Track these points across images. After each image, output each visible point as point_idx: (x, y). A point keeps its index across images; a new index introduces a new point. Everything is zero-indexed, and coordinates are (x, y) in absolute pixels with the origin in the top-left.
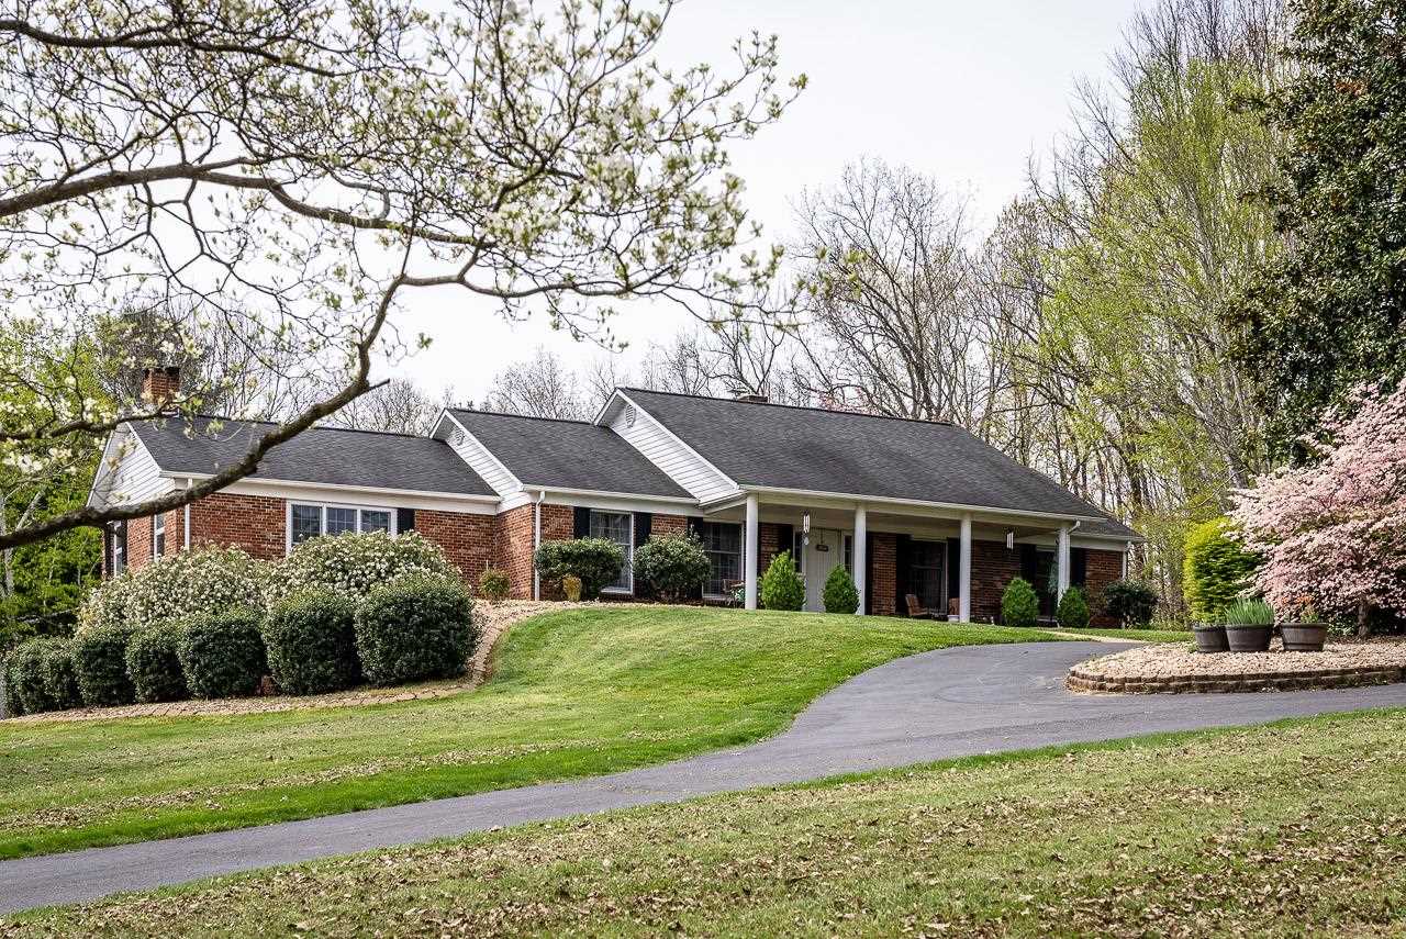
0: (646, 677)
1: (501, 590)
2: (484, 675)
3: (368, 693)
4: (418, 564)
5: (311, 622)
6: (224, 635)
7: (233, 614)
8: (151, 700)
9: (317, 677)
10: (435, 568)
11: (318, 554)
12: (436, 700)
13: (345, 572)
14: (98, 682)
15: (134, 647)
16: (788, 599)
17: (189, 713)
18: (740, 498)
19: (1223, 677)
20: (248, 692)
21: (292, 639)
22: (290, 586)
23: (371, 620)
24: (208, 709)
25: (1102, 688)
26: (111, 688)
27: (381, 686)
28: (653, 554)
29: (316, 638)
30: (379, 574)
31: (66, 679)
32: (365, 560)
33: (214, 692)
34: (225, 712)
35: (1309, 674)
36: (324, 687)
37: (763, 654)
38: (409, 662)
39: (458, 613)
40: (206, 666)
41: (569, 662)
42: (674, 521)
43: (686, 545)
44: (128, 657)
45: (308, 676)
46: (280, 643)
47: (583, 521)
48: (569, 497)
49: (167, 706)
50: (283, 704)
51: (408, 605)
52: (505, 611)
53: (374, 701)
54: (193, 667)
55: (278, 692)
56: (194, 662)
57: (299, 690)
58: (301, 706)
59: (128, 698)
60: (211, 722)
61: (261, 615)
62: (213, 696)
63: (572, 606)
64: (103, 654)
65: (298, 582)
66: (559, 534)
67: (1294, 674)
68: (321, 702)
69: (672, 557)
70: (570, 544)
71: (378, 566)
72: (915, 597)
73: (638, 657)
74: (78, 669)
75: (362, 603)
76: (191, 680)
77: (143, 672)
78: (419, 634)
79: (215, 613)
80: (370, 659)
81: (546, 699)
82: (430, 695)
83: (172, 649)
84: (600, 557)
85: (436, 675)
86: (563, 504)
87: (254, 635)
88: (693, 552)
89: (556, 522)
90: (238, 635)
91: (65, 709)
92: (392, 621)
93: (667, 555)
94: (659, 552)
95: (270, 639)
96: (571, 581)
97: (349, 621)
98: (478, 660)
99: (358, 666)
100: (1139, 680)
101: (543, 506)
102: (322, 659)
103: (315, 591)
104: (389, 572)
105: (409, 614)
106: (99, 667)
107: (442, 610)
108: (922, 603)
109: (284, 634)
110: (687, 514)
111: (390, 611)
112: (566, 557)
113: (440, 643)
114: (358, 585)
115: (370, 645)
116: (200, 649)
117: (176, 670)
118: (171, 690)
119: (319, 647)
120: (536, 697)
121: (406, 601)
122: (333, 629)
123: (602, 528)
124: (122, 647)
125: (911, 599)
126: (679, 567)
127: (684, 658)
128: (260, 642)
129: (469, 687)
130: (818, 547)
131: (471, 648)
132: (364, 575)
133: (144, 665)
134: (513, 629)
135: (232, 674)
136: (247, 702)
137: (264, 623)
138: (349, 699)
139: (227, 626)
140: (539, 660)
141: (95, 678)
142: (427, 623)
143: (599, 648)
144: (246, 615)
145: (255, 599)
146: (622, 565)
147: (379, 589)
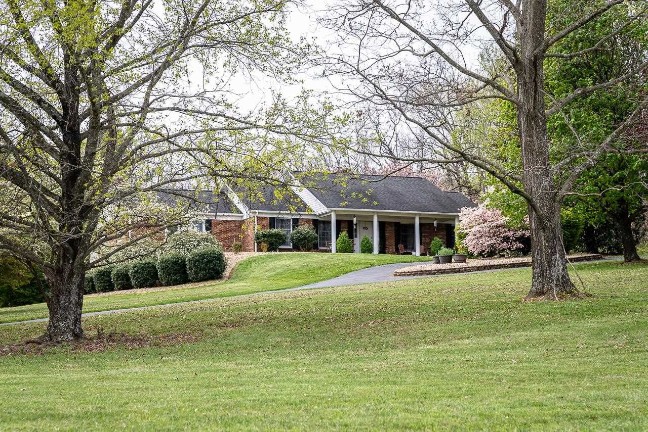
0: (279, 277)
1: (239, 249)
2: (229, 278)
3: (190, 284)
4: (208, 242)
5: (172, 262)
6: (144, 267)
7: (147, 260)
8: (119, 289)
9: (174, 280)
10: (213, 243)
11: (174, 240)
12: (211, 286)
13: (183, 245)
14: (102, 284)
15: (114, 272)
16: (346, 249)
17: (133, 293)
18: (329, 212)
19: (426, 271)
20: (151, 286)
21: (166, 268)
22: (165, 251)
23: (191, 261)
24: (139, 291)
25: (396, 275)
26: (106, 286)
27: (194, 282)
28: (296, 234)
29: (174, 267)
30: (194, 246)
31: (91, 284)
32: (190, 241)
33: (141, 286)
34: (145, 292)
35: (450, 269)
36: (176, 283)
37: (320, 268)
38: (203, 274)
39: (219, 258)
40: (138, 277)
41: (257, 272)
42: (307, 221)
43: (308, 230)
44: (112, 276)
45: (171, 280)
46: (162, 269)
47: (273, 222)
48: (267, 214)
49: (125, 291)
50: (163, 289)
51: (202, 256)
52: (239, 256)
53: (192, 287)
54: (134, 278)
55: (161, 285)
56: (134, 276)
57: (168, 284)
58: (169, 288)
59: (112, 289)
60: (140, 295)
61: (156, 260)
62: (140, 287)
63: (264, 254)
64: (103, 274)
65: (168, 249)
66: (264, 227)
67: (445, 269)
68: (175, 288)
69: (303, 235)
70: (267, 231)
71: (194, 243)
72: (403, 246)
73: (278, 271)
74: (95, 280)
75: (189, 255)
76: (133, 282)
77: (117, 280)
78: (206, 265)
79: (141, 260)
80: (191, 274)
81: (244, 284)
82: (210, 284)
83: (127, 271)
84: (277, 236)
85: (212, 278)
86: (265, 216)
87: (154, 267)
88: (311, 232)
89: (263, 223)
90: (149, 267)
91: (90, 294)
92: (198, 261)
93: (301, 234)
94: (299, 233)
95: (159, 268)
96: (264, 245)
97: (184, 261)
98: (227, 273)
99: (187, 276)
100: (405, 272)
101: (258, 217)
102: (175, 274)
103: (173, 252)
104: (198, 245)
105: (203, 259)
106: (102, 279)
107: (214, 257)
108: (406, 248)
109: (164, 266)
110: (312, 218)
111: (197, 258)
112: (264, 236)
113: (213, 268)
114: (188, 250)
115: (191, 269)
116: (136, 272)
117: (128, 279)
118: (127, 286)
119: (175, 270)
120: (242, 284)
121: (202, 255)
122: (179, 264)
123: (280, 224)
124: (110, 272)
125: (400, 246)
126: (305, 238)
127: (294, 270)
128: (156, 269)
129: (222, 281)
130: (364, 228)
131: (224, 269)
132: (189, 246)
133: (117, 278)
134: (240, 263)
135: (146, 280)
136: (152, 289)
137: (157, 263)
138: (184, 286)
139: (145, 264)
140: (247, 272)
141: (101, 283)
142: (209, 262)
143: (268, 268)
144: (151, 260)
145: (154, 255)
146: (286, 238)
147: (195, 251)
